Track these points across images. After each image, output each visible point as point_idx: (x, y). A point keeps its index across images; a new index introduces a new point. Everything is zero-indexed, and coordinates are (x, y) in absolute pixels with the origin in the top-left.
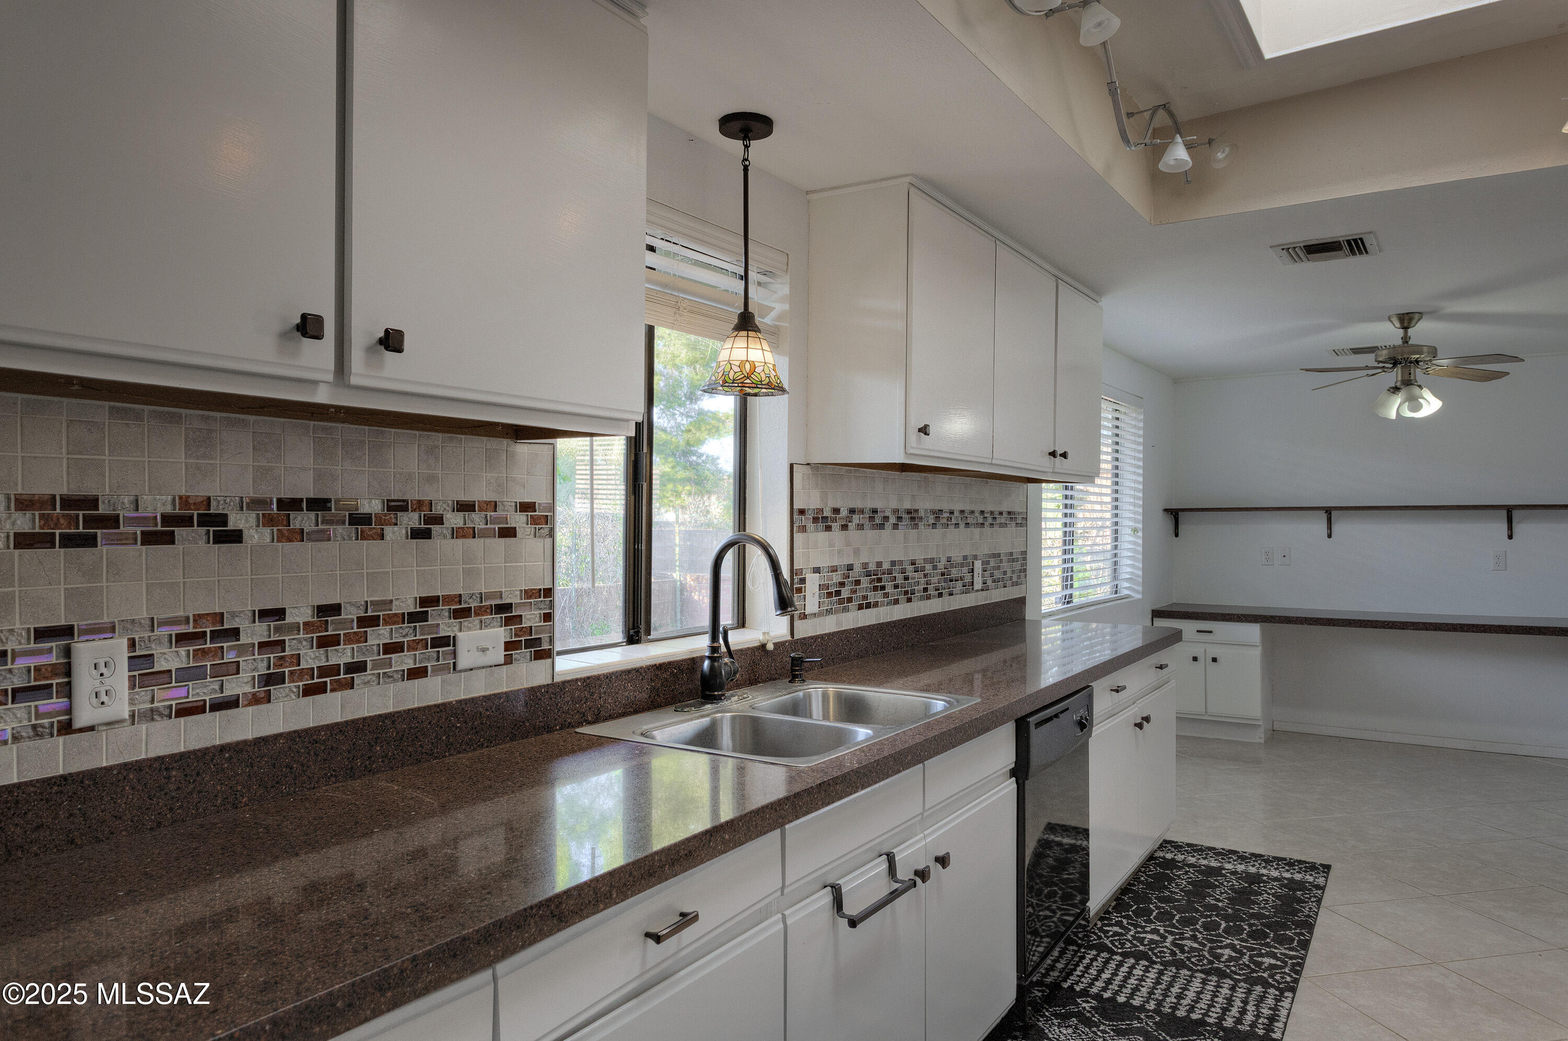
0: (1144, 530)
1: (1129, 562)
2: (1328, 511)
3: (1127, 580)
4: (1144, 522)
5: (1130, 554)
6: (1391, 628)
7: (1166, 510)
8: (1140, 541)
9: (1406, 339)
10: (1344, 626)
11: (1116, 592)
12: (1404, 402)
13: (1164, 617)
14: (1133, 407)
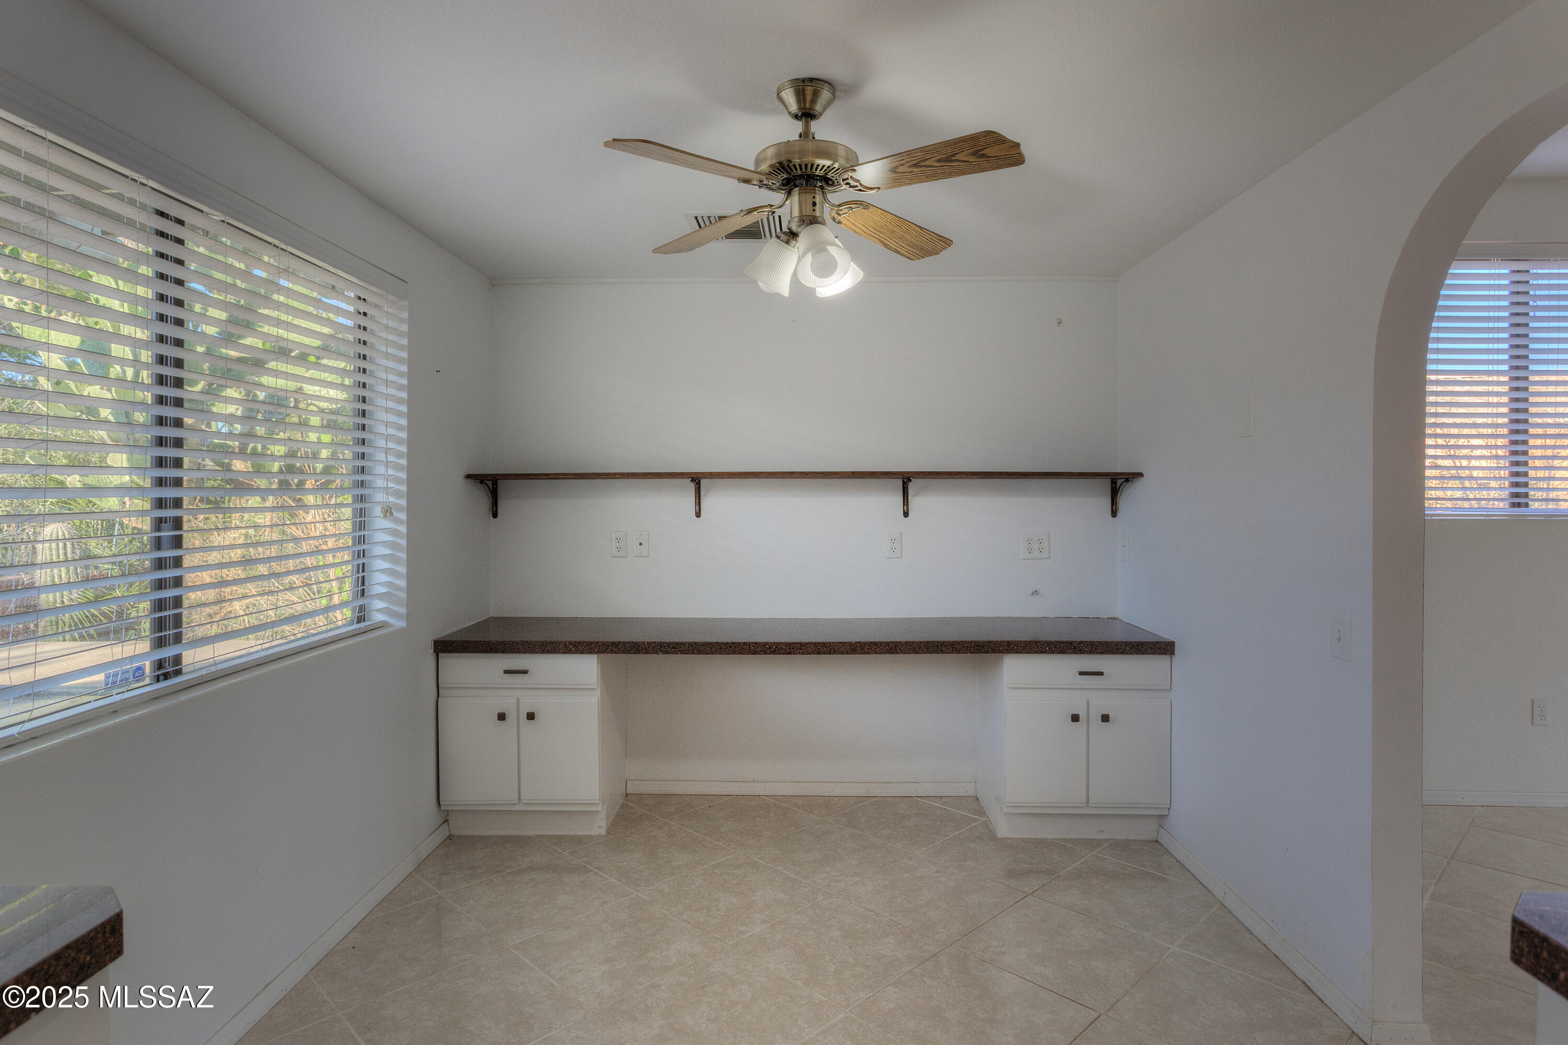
0: (410, 510)
1: (386, 565)
2: (696, 479)
3: (381, 596)
4: (409, 496)
5: (387, 551)
6: (774, 652)
7: (469, 477)
8: (403, 529)
9: (805, 135)
10: (712, 653)
11: (360, 620)
12: (804, 254)
13: (453, 652)
14: (391, 297)
